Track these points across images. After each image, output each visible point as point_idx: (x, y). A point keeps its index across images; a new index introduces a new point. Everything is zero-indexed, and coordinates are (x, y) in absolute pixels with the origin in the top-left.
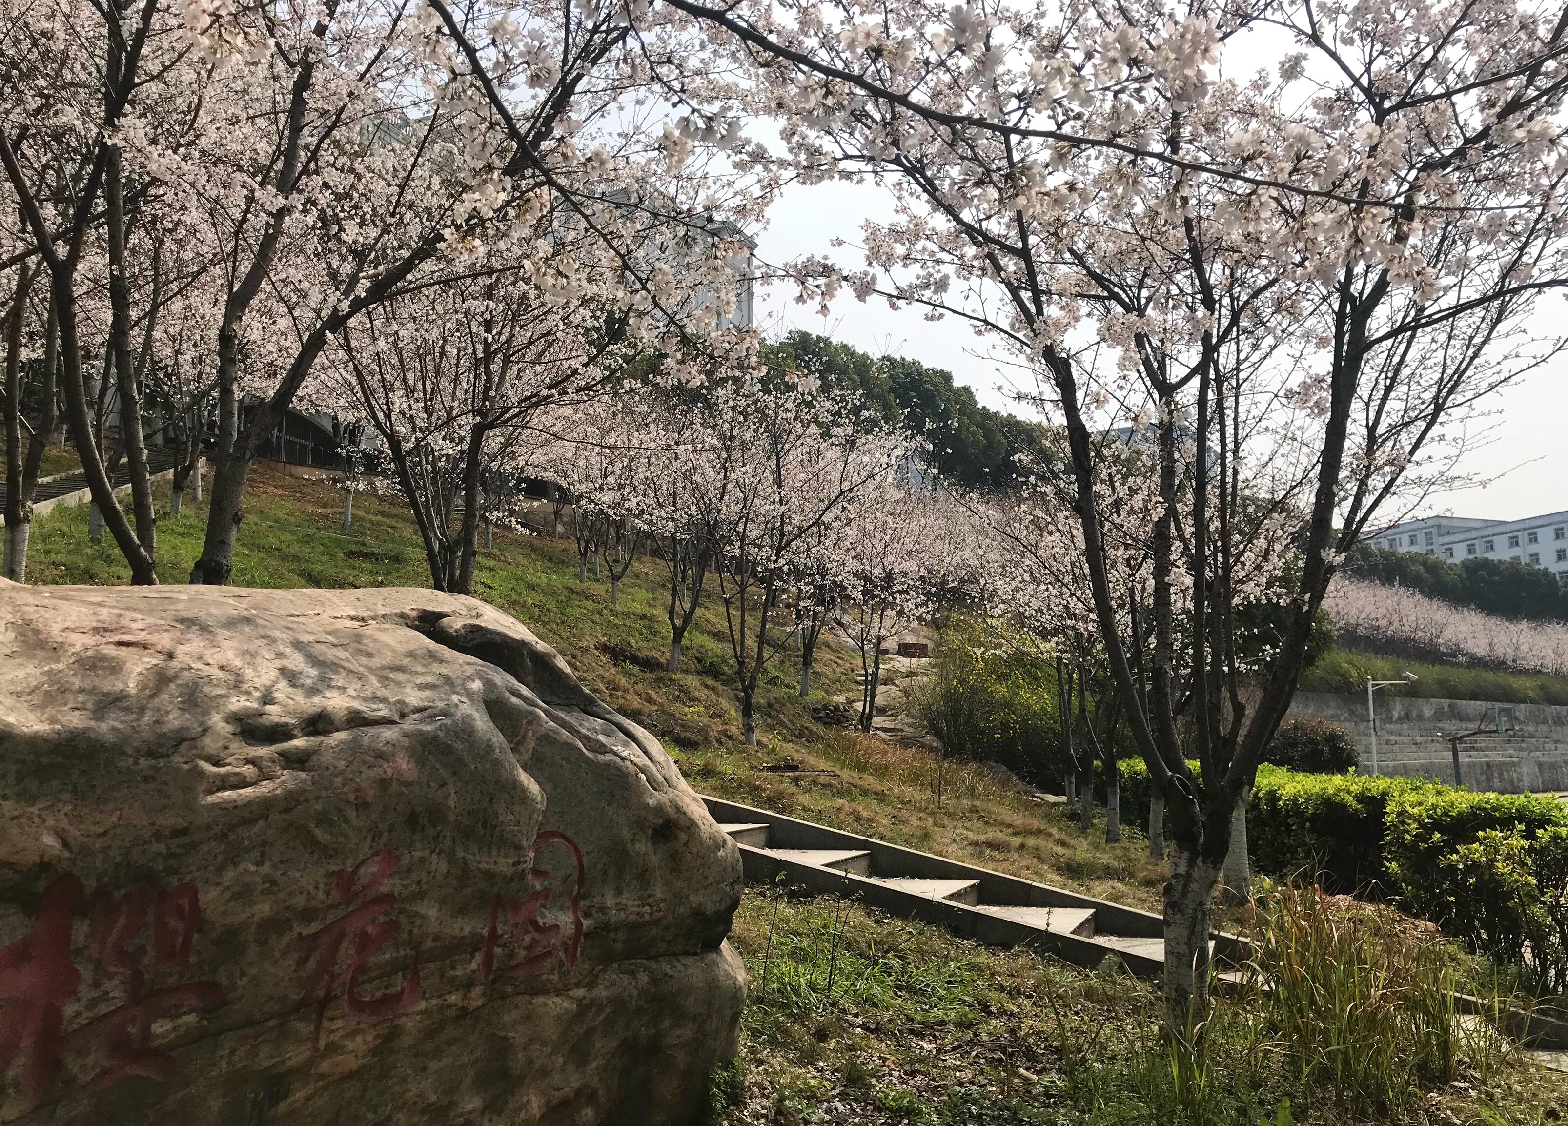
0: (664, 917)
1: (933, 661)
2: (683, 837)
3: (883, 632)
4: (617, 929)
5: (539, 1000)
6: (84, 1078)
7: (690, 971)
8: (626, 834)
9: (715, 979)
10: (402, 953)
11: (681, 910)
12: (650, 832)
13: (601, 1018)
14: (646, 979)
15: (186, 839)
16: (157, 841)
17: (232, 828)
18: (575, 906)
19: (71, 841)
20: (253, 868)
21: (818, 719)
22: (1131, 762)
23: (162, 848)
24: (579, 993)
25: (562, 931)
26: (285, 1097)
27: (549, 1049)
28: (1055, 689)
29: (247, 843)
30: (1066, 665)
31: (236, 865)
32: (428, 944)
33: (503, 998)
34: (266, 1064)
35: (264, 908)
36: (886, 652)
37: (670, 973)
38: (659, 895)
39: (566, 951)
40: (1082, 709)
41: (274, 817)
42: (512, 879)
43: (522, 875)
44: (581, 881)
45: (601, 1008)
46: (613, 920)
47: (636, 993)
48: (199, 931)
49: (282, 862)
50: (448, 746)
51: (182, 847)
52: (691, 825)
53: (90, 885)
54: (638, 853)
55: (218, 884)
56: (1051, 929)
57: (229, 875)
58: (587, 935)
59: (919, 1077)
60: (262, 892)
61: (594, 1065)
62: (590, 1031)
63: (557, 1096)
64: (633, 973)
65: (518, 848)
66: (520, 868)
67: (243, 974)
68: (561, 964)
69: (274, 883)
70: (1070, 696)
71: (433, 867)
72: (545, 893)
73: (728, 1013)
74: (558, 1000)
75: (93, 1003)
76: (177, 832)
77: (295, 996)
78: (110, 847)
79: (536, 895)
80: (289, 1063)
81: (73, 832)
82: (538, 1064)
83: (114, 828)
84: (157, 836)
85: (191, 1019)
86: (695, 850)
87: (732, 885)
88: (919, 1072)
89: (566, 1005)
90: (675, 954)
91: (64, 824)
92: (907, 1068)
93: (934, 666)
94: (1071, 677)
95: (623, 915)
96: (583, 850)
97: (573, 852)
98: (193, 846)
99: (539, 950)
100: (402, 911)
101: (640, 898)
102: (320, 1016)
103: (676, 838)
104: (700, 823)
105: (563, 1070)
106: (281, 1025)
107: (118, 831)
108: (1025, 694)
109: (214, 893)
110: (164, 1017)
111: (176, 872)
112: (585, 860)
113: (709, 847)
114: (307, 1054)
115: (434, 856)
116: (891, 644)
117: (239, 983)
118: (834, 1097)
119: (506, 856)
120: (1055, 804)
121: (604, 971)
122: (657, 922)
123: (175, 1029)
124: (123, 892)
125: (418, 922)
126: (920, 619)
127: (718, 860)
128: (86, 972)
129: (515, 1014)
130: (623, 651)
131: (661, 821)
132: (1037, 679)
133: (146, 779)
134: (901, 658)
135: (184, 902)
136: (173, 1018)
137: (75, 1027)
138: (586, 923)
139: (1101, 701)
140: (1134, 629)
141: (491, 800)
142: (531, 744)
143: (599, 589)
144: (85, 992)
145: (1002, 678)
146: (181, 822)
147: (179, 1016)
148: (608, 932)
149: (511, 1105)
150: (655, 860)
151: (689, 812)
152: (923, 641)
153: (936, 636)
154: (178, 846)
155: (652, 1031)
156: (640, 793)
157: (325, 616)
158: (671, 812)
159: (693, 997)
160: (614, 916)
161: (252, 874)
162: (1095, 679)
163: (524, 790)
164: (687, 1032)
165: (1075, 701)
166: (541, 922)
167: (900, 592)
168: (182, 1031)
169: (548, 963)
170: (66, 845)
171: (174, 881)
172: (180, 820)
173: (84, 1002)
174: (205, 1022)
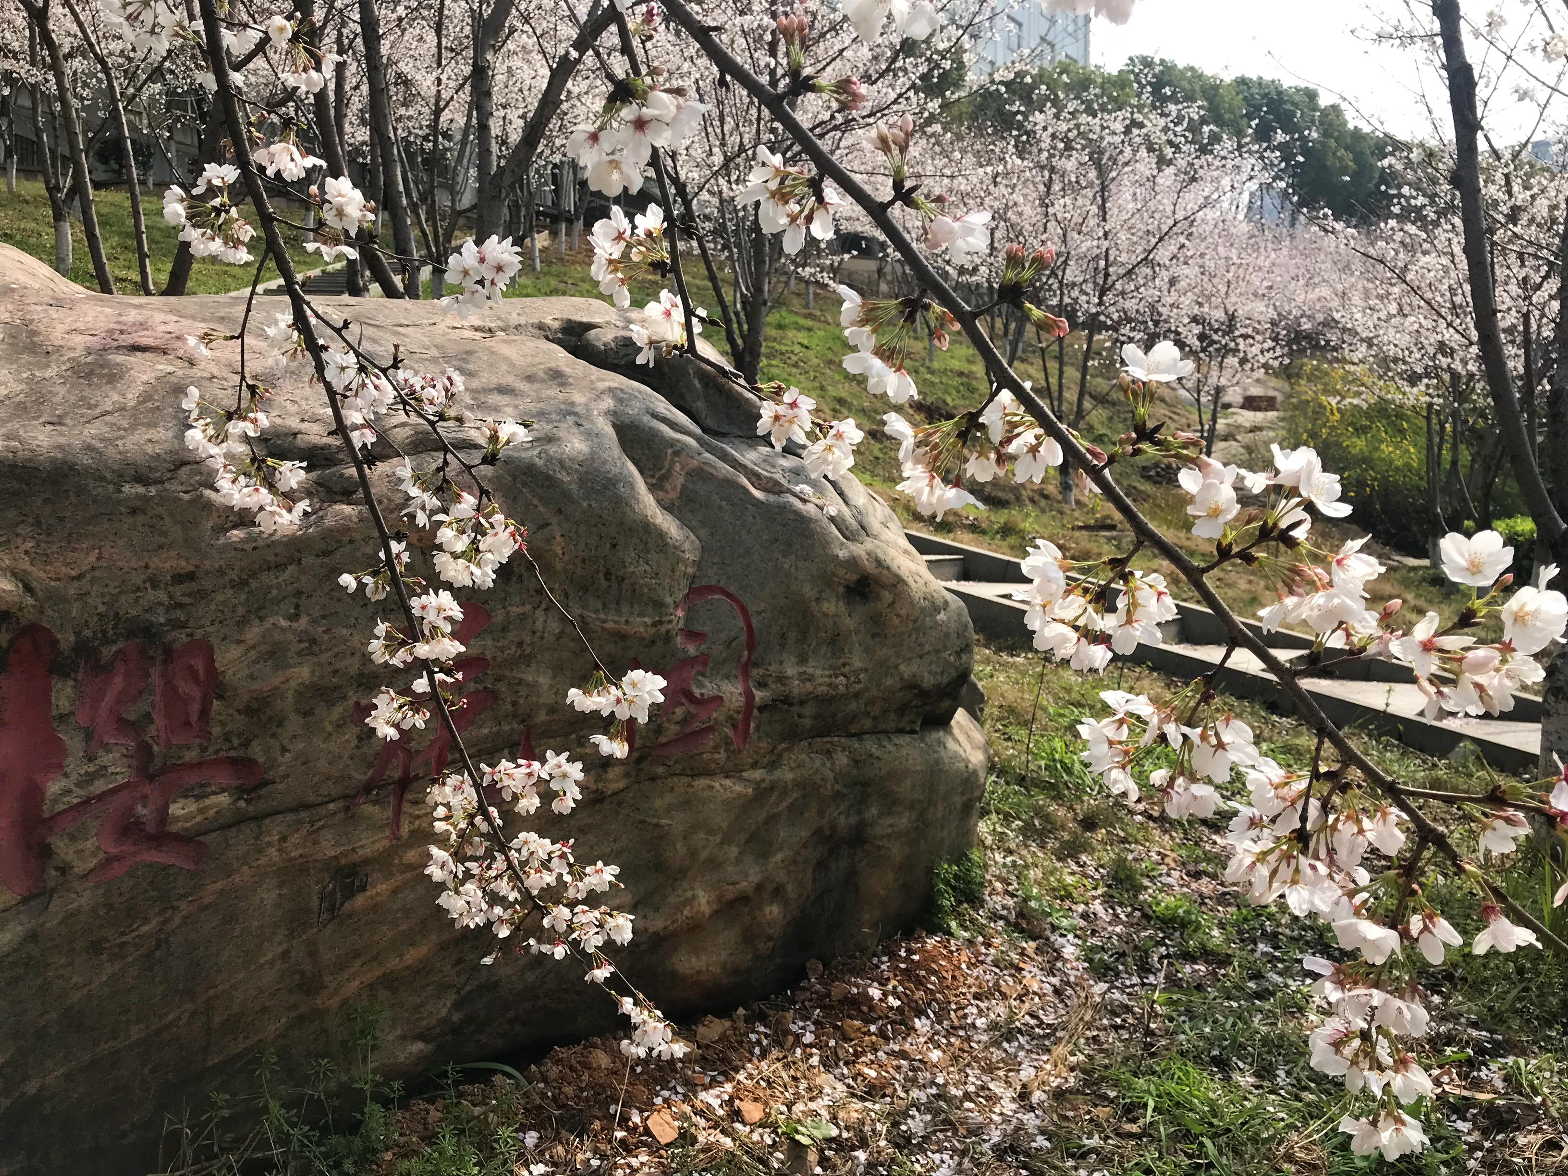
0: (867, 689)
1: (1281, 414)
2: (887, 596)
3: (1223, 382)
4: (802, 703)
5: (701, 782)
6: (80, 867)
7: (904, 752)
8: (808, 591)
9: (937, 762)
10: (507, 728)
11: (889, 682)
12: (841, 589)
13: (785, 804)
14: (845, 761)
15: (194, 586)
16: (155, 587)
17: (253, 575)
18: (746, 675)
19: (34, 584)
20: (284, 623)
21: (1148, 478)
22: (1511, 522)
23: (163, 597)
24: (758, 774)
25: (727, 703)
26: (363, 888)
27: (718, 839)
28: (1423, 441)
29: (274, 592)
30: (1438, 413)
31: (261, 619)
32: (542, 717)
33: (653, 779)
34: (333, 853)
35: (303, 673)
36: (1227, 406)
37: (877, 753)
38: (857, 663)
39: (734, 726)
40: (1454, 463)
41: (308, 560)
42: (653, 642)
43: (668, 638)
44: (751, 644)
45: (784, 793)
46: (796, 691)
47: (831, 775)
48: (221, 697)
49: (323, 617)
50: (549, 478)
51: (189, 595)
52: (898, 583)
53: (66, 639)
54: (826, 615)
55: (239, 642)
56: (1390, 710)
57: (253, 633)
58: (761, 709)
59: (1205, 880)
60: (299, 653)
61: (779, 857)
62: (773, 818)
63: (730, 893)
64: (828, 753)
65: (659, 605)
66: (663, 629)
67: (284, 750)
68: (728, 742)
69: (313, 641)
70: (1440, 449)
71: (539, 625)
72: (703, 659)
73: (958, 800)
74: (728, 782)
75: (89, 779)
76: (179, 578)
77: (361, 776)
78: (88, 593)
79: (691, 661)
80: (361, 852)
81: (38, 574)
82: (704, 855)
83: (93, 569)
84: (154, 582)
85: (223, 799)
86: (903, 612)
87: (958, 654)
88: (1206, 873)
89: (738, 788)
90: (885, 732)
91: (25, 564)
92: (1191, 867)
93: (1282, 419)
94: (1443, 428)
95: (809, 686)
96: (752, 608)
97: (737, 612)
98: (203, 595)
99: (696, 726)
100: (499, 679)
101: (832, 667)
102: (400, 799)
103: (878, 597)
104: (910, 581)
105: (738, 861)
106: (347, 809)
107: (97, 573)
108: (1386, 449)
109: (235, 652)
110: (186, 797)
111: (183, 626)
112: (754, 621)
113: (923, 610)
114: (386, 843)
115: (539, 613)
116: (1233, 395)
117: (280, 759)
118: (1094, 898)
119: (642, 614)
120: (1414, 569)
121: (789, 749)
122: (856, 695)
123: (201, 811)
124: (114, 648)
125: (523, 692)
126: (1266, 366)
127: (936, 625)
128: (74, 743)
129: (669, 799)
130: (938, 408)
131: (855, 577)
132: (1402, 431)
133: (133, 511)
134: (1245, 412)
135: (199, 664)
136: (198, 798)
137: (62, 807)
138: (759, 695)
139: (1478, 453)
140: (1527, 366)
141: (614, 546)
142: (679, 480)
143: (918, 347)
144: (76, 766)
145: (1361, 430)
146: (185, 566)
147: (206, 796)
148: (791, 705)
149: (672, 900)
150: (849, 623)
151: (894, 566)
152: (1271, 393)
153: (1287, 388)
154: (183, 595)
155: (853, 820)
156: (825, 542)
157: (441, 327)
158: (869, 566)
159: (908, 782)
160: (796, 688)
161: (283, 630)
162: (1472, 429)
163: (662, 535)
164: (904, 821)
165: (1446, 455)
166: (697, 692)
167: (1245, 337)
168: (211, 813)
169: (711, 740)
170: (28, 589)
171: (182, 636)
172: (184, 564)
173: (74, 777)
174: (242, 804)
